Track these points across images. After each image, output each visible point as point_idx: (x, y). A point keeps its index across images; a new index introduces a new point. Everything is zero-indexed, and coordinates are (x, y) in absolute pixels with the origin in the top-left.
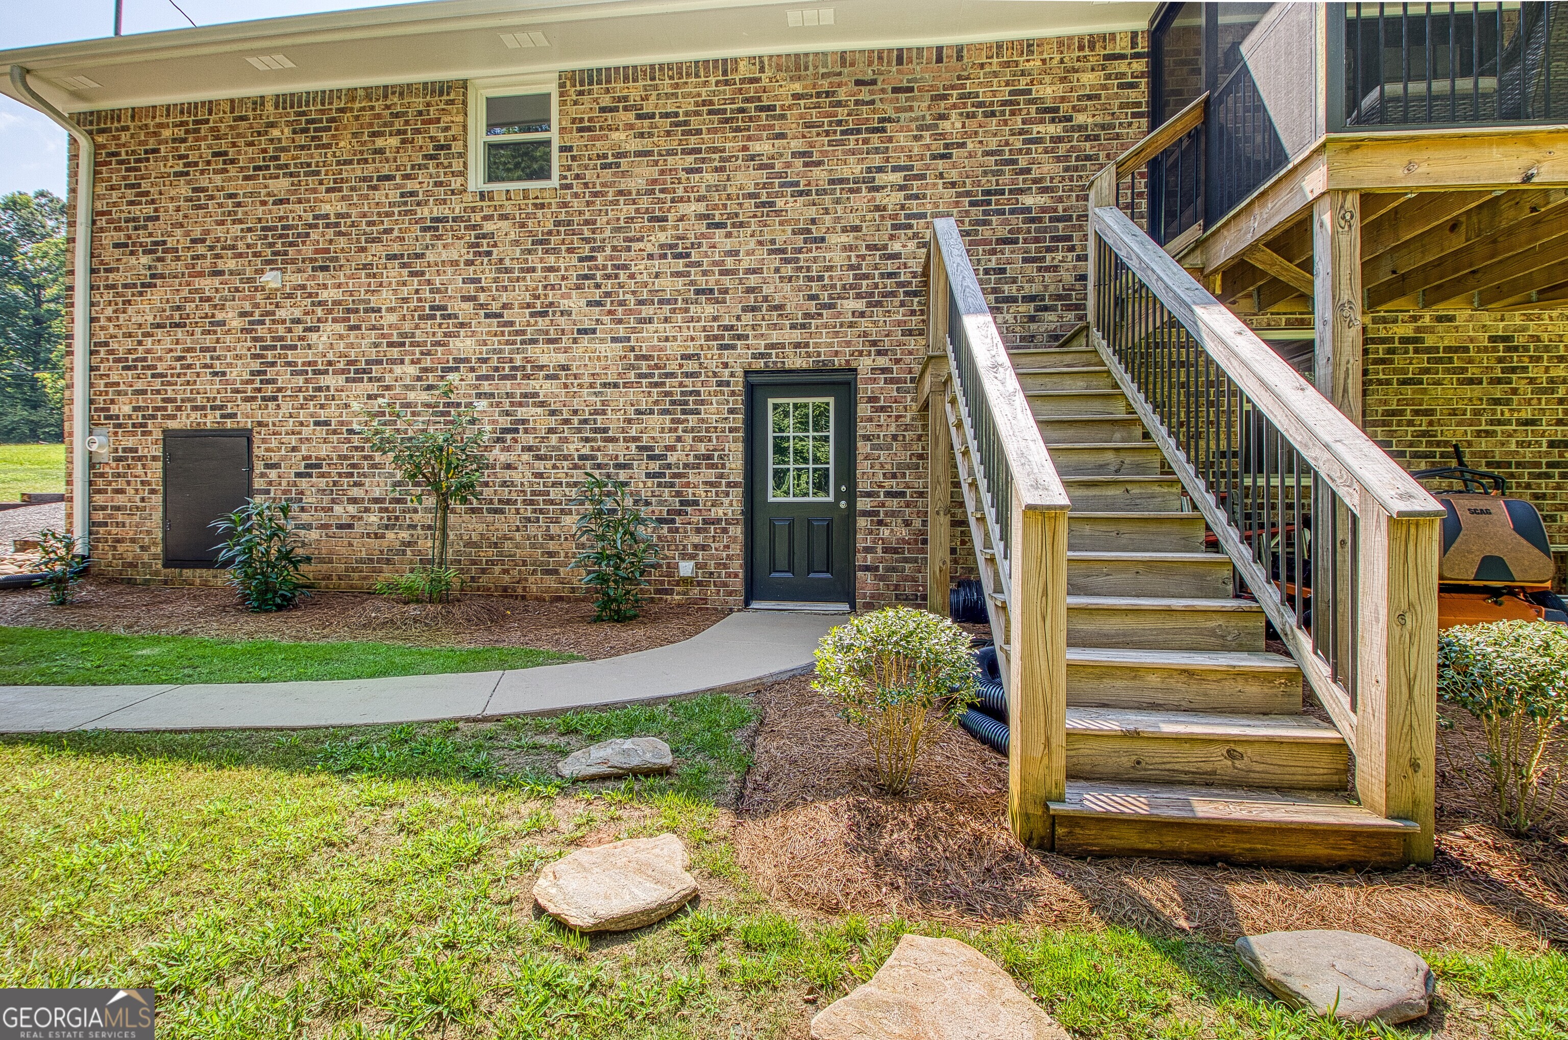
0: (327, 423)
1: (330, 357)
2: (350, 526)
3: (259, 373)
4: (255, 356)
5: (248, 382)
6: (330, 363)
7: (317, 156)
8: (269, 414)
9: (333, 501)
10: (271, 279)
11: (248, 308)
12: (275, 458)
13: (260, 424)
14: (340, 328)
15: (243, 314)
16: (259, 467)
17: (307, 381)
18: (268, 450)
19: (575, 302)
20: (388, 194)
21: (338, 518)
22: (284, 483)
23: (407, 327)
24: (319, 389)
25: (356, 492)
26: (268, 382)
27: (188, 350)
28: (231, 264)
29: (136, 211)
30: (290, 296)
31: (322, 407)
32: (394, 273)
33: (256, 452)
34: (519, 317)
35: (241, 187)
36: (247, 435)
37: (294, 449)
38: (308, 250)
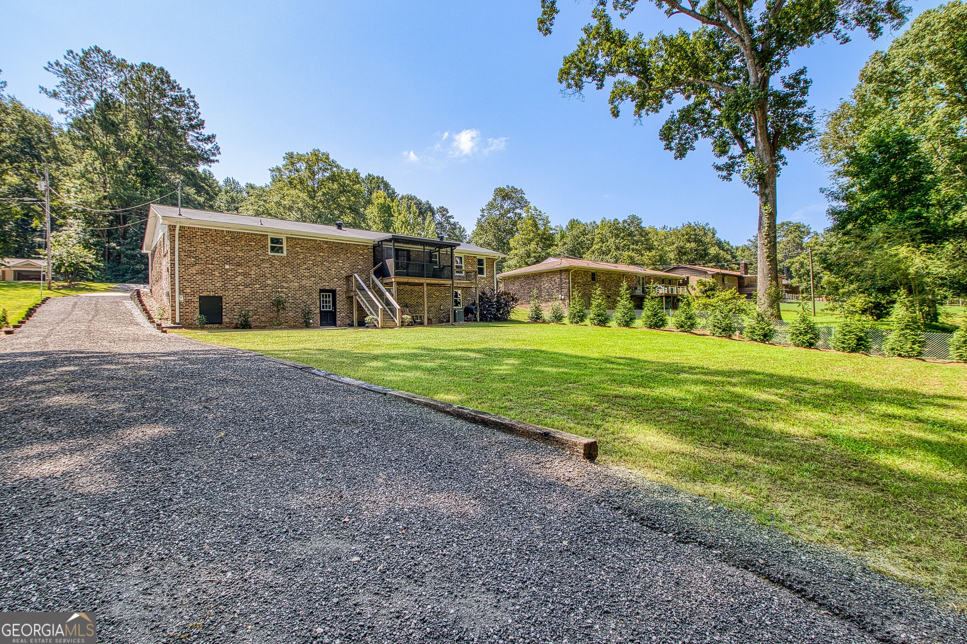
0: (240, 295)
3: (224, 285)
4: (222, 282)
5: (221, 287)
6: (240, 284)
7: (237, 244)
8: (226, 293)
10: (227, 267)
11: (221, 272)
12: (228, 302)
13: (224, 295)
14: (243, 277)
15: (219, 273)
16: (224, 304)
17: (235, 287)
18: (226, 300)
19: (290, 276)
20: (253, 253)
22: (230, 307)
23: (257, 278)
24: (238, 289)
26: (226, 287)
27: (205, 279)
28: (216, 263)
29: (190, 249)
30: (231, 270)
31: (239, 292)
32: (254, 268)
33: (223, 301)
34: (280, 278)
35: (219, 248)
36: (220, 298)
37: (232, 300)
38: (235, 262)
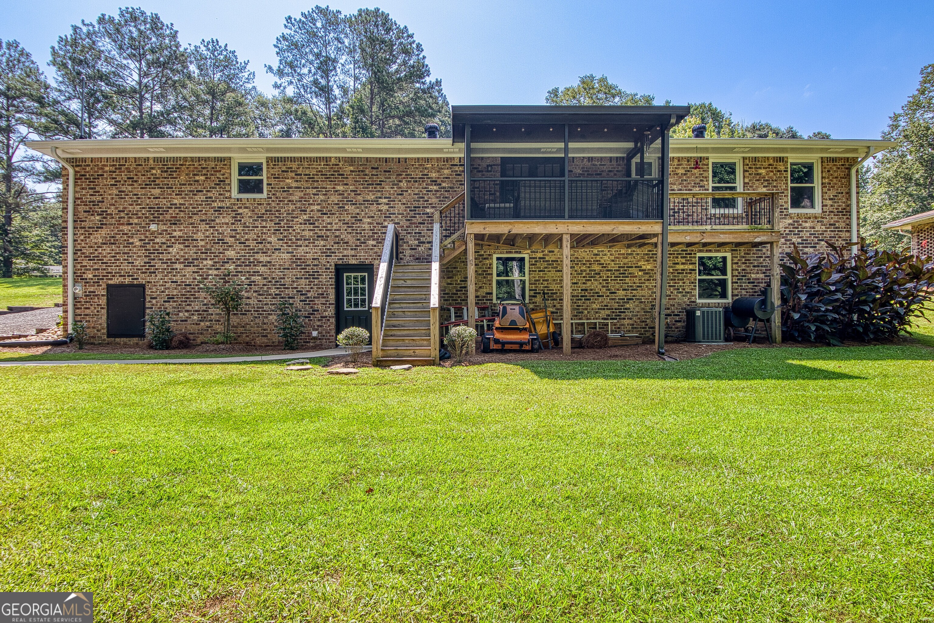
0: (176, 282)
1: (178, 257)
2: (186, 321)
3: (148, 263)
4: (146, 256)
5: (143, 266)
6: (177, 259)
7: (171, 182)
8: (152, 278)
9: (179, 311)
10: (153, 227)
11: (143, 238)
12: (155, 295)
13: (148, 282)
14: (181, 246)
15: (141, 240)
16: (148, 299)
17: (168, 266)
18: (152, 292)
19: (273, 239)
20: (200, 197)
21: (181, 317)
22: (159, 304)
23: (208, 247)
24: (173, 269)
25: (188, 308)
26: (152, 266)
27: (117, 253)
28: (136, 221)
29: (94, 199)
30: (161, 234)
31: (174, 276)
32: (203, 226)
33: (147, 293)
34: (252, 244)
35: (140, 192)
36: (143, 287)
37: (163, 292)
38: (168, 217)
